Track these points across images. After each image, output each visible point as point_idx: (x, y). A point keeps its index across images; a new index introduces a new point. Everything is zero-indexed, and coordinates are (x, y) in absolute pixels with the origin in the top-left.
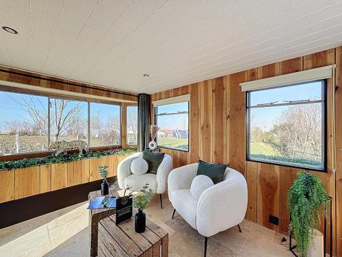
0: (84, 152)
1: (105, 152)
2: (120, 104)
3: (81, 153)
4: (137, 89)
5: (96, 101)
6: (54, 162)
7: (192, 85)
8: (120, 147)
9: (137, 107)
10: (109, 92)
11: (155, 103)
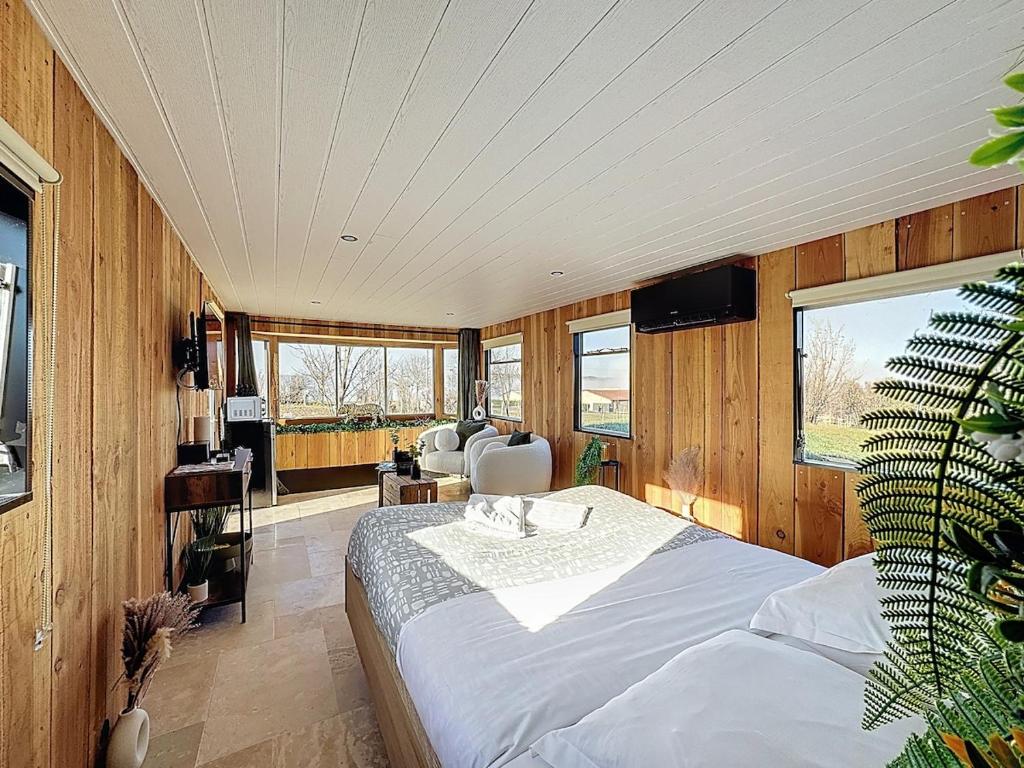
0: (379, 420)
1: (407, 423)
2: (432, 346)
3: (375, 421)
4: (455, 322)
5: (394, 345)
6: (344, 429)
7: (525, 318)
8: (433, 417)
9: (457, 350)
10: (411, 332)
11: (486, 344)
